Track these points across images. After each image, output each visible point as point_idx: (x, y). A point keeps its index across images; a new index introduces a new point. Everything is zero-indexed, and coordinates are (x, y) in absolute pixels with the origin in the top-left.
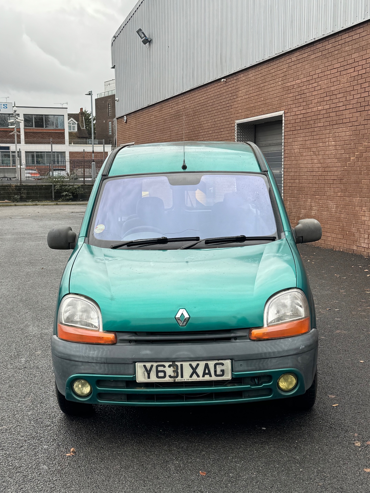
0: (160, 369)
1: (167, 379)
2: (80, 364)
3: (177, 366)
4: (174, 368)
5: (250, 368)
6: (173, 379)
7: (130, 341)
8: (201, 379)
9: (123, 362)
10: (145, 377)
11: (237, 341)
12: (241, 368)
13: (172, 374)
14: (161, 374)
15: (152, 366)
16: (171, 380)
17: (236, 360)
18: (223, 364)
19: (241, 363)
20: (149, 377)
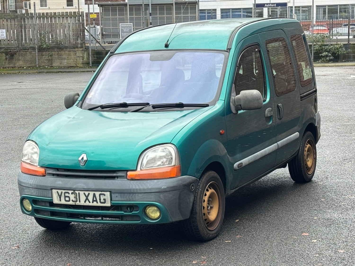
0: (67, 195)
1: (71, 203)
2: (25, 188)
3: (76, 193)
4: (75, 195)
5: (123, 199)
6: (74, 203)
7: (53, 175)
8: (91, 204)
9: (46, 188)
10: (58, 200)
11: (118, 179)
12: (117, 199)
13: (74, 200)
14: (67, 199)
15: (62, 192)
16: (73, 203)
17: (113, 192)
18: (104, 195)
19: (117, 195)
20: (60, 200)
